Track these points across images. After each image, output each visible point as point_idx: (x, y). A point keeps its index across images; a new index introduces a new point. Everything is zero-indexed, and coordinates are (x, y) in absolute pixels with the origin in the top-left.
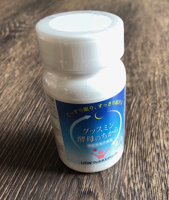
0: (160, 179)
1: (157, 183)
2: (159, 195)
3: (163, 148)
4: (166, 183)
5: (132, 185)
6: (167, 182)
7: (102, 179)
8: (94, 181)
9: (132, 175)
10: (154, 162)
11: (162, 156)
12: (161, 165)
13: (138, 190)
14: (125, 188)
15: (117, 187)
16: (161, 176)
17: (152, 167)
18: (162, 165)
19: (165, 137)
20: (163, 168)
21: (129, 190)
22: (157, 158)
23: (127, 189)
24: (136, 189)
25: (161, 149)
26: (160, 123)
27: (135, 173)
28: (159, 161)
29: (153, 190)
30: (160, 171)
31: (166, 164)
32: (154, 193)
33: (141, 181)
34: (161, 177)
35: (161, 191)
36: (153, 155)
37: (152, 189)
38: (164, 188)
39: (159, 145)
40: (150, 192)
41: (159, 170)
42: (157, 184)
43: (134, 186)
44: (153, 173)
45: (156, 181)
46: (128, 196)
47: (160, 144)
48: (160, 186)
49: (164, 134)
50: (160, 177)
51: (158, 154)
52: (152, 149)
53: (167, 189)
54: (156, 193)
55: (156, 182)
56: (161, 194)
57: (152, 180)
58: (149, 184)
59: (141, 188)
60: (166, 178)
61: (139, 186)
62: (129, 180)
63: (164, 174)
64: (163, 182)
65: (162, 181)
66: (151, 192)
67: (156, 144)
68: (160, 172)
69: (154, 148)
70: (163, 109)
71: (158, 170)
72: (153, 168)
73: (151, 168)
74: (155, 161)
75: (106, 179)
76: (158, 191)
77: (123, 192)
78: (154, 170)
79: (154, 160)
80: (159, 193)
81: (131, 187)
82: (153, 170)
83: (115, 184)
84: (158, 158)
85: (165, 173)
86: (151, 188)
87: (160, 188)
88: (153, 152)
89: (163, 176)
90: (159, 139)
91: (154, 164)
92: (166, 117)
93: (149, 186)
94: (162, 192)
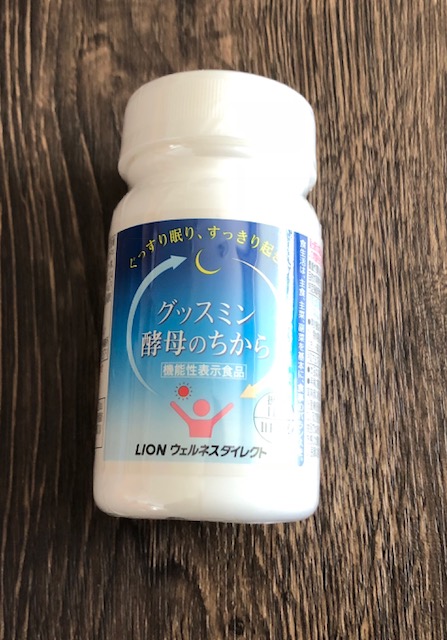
0: (354, 500)
1: (347, 511)
2: (352, 550)
3: (359, 379)
4: (368, 509)
6: (370, 504)
10: (336, 439)
11: (357, 414)
12: (356, 447)
13: (298, 544)
14: (263, 541)
15: (241, 540)
16: (355, 489)
17: (332, 457)
18: (359, 446)
19: (366, 331)
20: (361, 458)
21: (274, 545)
22: (344, 422)
23: (268, 541)
24: (293, 540)
25: (354, 385)
26: (351, 266)
28: (348, 434)
29: (337, 536)
30: (353, 469)
31: (368, 442)
32: (339, 548)
34: (356, 492)
35: (356, 539)
36: (331, 412)
37: (334, 535)
38: (363, 528)
39: (347, 367)
40: (329, 544)
41: (351, 467)
42: (345, 515)
43: (285, 532)
44: (333, 479)
45: (343, 505)
46: (273, 564)
47: (352, 365)
48: (354, 522)
49: (365, 316)
50: (353, 492)
51: (347, 406)
52: (330, 387)
53: (372, 530)
54: (343, 545)
55: (344, 508)
56: (358, 546)
57: (332, 503)
58: (325, 519)
59: (305, 533)
60: (369, 492)
63: (364, 478)
64: (362, 508)
65: (359, 504)
66: (332, 543)
67: (339, 368)
68: (353, 474)
69: (335, 383)
71: (347, 465)
72: (333, 463)
73: (327, 462)
74: (339, 434)
76: (348, 539)
77: (258, 554)
78: (336, 470)
79: (336, 433)
80: (352, 545)
81: (278, 537)
82: (333, 469)
83: (235, 531)
84: (347, 423)
85: (366, 473)
86: (329, 530)
87: (355, 529)
88: (333, 398)
89: (360, 488)
90: (348, 340)
91: (336, 445)
93: (326, 526)
94: (359, 538)
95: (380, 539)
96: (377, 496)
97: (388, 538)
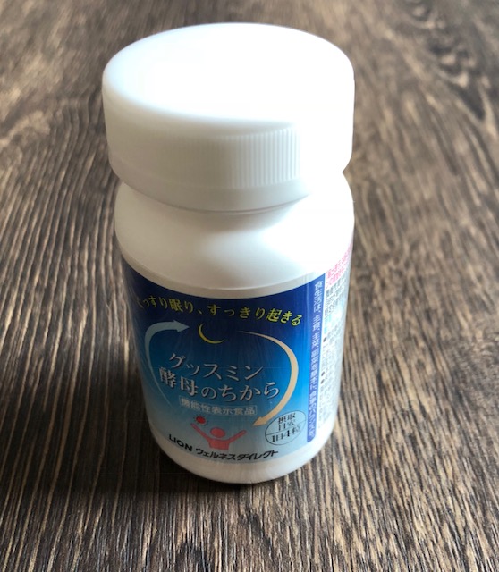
0: (435, 517)
1: (430, 528)
2: (443, 565)
3: (420, 418)
4: (453, 526)
5: (360, 546)
6: (454, 522)
7: (268, 542)
8: (247, 552)
9: (353, 517)
10: (406, 466)
11: (424, 444)
12: (428, 472)
13: (381, 560)
14: (341, 561)
15: (317, 560)
16: (434, 508)
17: (405, 481)
18: (431, 471)
19: (418, 381)
20: (435, 480)
21: (354, 565)
22: (412, 450)
23: (347, 561)
24: (375, 558)
25: (416, 421)
26: (395, 338)
27: (361, 509)
28: (418, 460)
29: (423, 552)
30: (428, 490)
31: (439, 466)
32: (427, 563)
33: (383, 530)
34: (436, 510)
35: (445, 554)
36: (397, 444)
37: (421, 552)
38: (451, 543)
39: (406, 408)
40: (416, 560)
41: (426, 488)
42: (429, 532)
43: (365, 551)
44: (410, 500)
45: (425, 523)
47: (410, 406)
48: (439, 537)
49: (415, 371)
50: (433, 510)
51: (413, 438)
52: (392, 424)
53: (461, 545)
54: (433, 561)
55: (426, 526)
56: (448, 561)
57: (412, 522)
58: (408, 536)
59: (388, 551)
60: (449, 510)
61: (382, 549)
62: (347, 533)
63: (441, 498)
64: (446, 525)
65: (441, 521)
66: (419, 559)
67: (398, 408)
68: (430, 495)
69: (397, 420)
70: (393, 293)
71: (422, 487)
72: (406, 486)
73: (400, 485)
74: (409, 461)
75: (281, 540)
76: (436, 555)
78: (411, 490)
79: (406, 460)
80: (441, 560)
81: (358, 556)
82: (408, 491)
83: (310, 553)
84: (415, 452)
85: (443, 494)
86: (414, 547)
87: (442, 545)
88: (396, 432)
89: (440, 506)
90: (402, 388)
91: (407, 470)
92: (407, 316)
93: (409, 543)
94: (449, 554)
95: (471, 554)
96: (458, 513)
97: (479, 551)
